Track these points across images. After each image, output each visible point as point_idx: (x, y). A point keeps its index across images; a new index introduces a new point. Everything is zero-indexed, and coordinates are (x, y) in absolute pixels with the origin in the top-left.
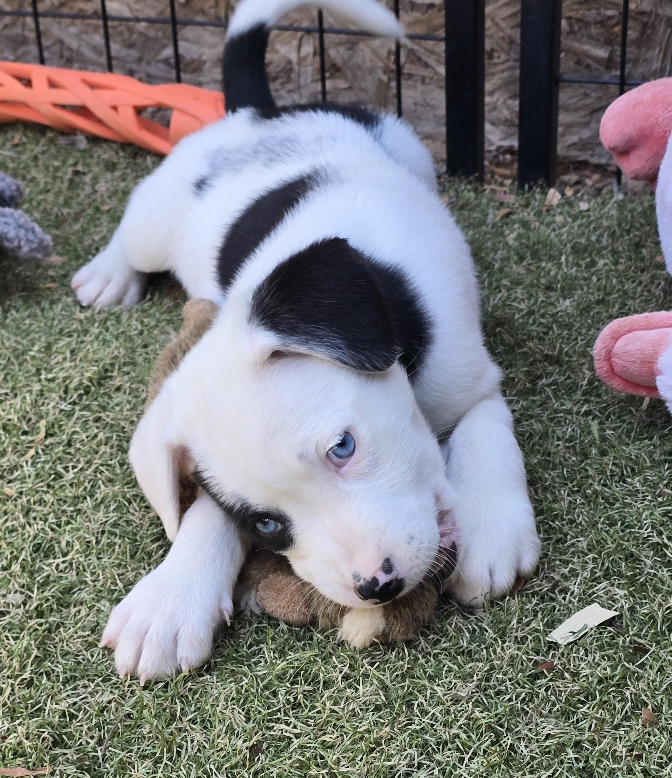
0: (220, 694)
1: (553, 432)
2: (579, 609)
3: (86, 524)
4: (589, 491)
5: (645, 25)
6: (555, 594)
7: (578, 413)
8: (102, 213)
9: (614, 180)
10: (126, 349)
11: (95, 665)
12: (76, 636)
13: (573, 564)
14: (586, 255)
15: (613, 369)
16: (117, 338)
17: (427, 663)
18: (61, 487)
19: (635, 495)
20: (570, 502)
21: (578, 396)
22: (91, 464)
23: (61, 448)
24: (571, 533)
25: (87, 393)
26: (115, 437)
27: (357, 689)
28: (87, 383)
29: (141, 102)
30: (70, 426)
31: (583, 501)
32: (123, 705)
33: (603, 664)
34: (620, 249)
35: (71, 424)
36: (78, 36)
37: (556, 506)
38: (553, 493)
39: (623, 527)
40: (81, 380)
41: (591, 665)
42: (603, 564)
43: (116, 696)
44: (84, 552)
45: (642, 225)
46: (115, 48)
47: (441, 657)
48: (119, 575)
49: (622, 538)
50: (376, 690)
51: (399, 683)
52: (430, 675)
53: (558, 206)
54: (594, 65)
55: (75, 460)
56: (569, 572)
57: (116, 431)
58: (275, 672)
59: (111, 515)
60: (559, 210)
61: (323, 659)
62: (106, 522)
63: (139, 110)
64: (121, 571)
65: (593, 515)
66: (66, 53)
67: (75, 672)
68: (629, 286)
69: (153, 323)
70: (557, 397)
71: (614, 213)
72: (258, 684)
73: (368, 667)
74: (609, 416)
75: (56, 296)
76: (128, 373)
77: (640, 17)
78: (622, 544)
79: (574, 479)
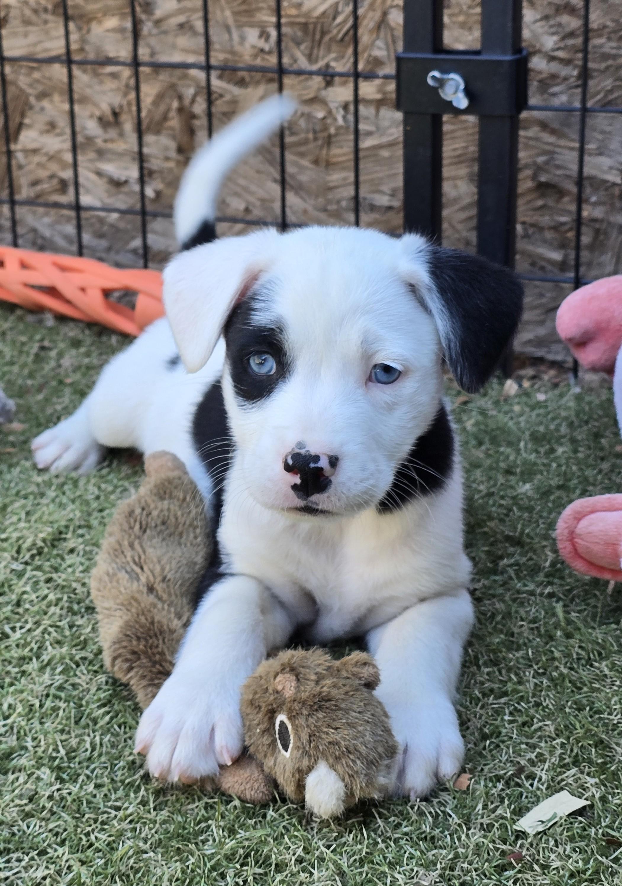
0: (163, 874)
1: (517, 612)
2: (548, 796)
3: (31, 686)
4: (555, 674)
5: (597, 232)
6: (521, 779)
7: (541, 594)
8: (66, 385)
9: (571, 376)
10: (82, 511)
11: (31, 837)
12: (12, 804)
13: (541, 748)
14: (544, 443)
15: (576, 550)
16: (73, 501)
17: (387, 848)
18: (7, 647)
19: (603, 680)
20: (536, 684)
21: (540, 577)
22: (39, 625)
23: (9, 608)
24: (538, 716)
25: (40, 553)
26: (65, 598)
27: (311, 874)
28: (40, 544)
29: (109, 284)
30: (20, 586)
31: (549, 684)
32: (58, 882)
33: (574, 856)
34: (579, 438)
35: (21, 583)
36: (51, 226)
37: (521, 688)
38: (516, 674)
39: (591, 713)
40: (34, 541)
41: (562, 858)
42: (572, 750)
43: (52, 872)
44: (27, 715)
45: (600, 417)
46: (86, 238)
47: (402, 842)
48: (62, 741)
49: (591, 723)
50: (332, 875)
51: (357, 868)
52: (390, 862)
53: (516, 396)
54: (549, 267)
55: (23, 620)
56: (536, 757)
57: (67, 593)
58: (223, 852)
59: (57, 677)
60: (516, 400)
61: (275, 839)
62: (52, 684)
63: (107, 293)
64: (64, 737)
65: (560, 699)
66: (39, 241)
67: (9, 843)
68: (589, 472)
69: (110, 488)
70: (519, 579)
71: (571, 404)
72: (205, 865)
73: (324, 850)
74: (572, 600)
75: (15, 460)
76: (82, 536)
77: (592, 224)
78: (591, 730)
79: (539, 661)
